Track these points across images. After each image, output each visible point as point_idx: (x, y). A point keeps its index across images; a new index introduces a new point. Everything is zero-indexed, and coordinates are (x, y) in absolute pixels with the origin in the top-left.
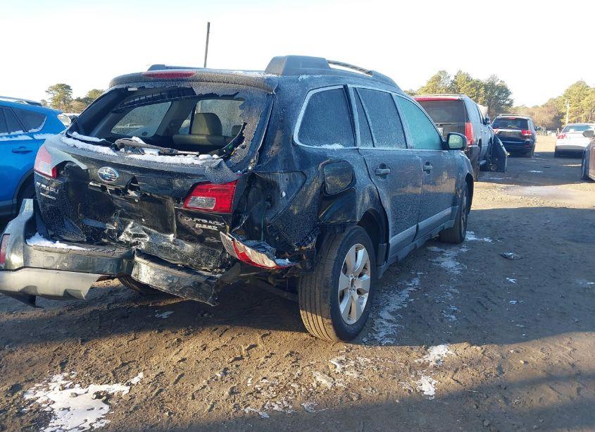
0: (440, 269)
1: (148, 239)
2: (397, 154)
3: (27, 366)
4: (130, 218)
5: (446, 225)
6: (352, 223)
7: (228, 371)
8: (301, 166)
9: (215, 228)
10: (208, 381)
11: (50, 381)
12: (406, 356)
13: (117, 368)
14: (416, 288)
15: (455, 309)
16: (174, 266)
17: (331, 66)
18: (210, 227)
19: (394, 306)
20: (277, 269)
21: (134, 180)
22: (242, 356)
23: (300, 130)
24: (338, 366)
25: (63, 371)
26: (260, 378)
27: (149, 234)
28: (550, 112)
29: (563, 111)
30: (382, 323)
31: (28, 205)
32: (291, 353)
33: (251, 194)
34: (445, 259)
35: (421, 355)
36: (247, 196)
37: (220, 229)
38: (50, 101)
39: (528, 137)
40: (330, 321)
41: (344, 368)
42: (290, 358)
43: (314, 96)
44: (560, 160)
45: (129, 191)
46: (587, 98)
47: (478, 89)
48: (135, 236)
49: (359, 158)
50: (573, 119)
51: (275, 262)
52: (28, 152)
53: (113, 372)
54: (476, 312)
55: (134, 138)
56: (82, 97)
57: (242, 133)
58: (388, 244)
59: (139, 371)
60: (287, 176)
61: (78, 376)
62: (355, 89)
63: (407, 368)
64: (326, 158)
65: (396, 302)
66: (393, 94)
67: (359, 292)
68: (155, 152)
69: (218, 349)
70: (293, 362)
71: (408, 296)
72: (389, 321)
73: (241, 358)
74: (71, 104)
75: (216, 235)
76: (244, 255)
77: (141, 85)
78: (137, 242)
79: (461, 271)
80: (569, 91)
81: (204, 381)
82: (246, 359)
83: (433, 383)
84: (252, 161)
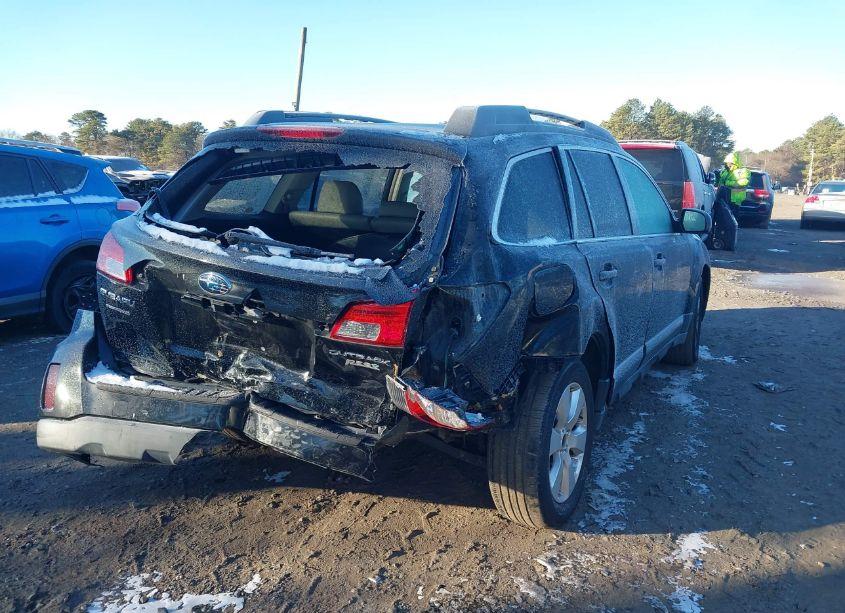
0: (672, 408)
1: (269, 378)
2: (623, 245)
3: (86, 561)
4: (243, 344)
5: (676, 341)
6: (573, 357)
7: (385, 574)
8: (503, 274)
9: (376, 367)
10: (359, 590)
11: (123, 587)
12: (646, 551)
13: (220, 567)
14: (642, 439)
15: (705, 473)
16: (308, 419)
17: (534, 118)
18: (367, 365)
19: (614, 469)
20: (468, 430)
21: (255, 294)
22: (402, 549)
23: (500, 219)
24: (549, 567)
25: (141, 570)
26: (436, 586)
27: (272, 369)
28: (786, 160)
29: (805, 159)
30: (602, 497)
31: (86, 319)
32: (476, 546)
33: (429, 318)
34: (675, 391)
35: (667, 550)
36: (424, 319)
37: (384, 369)
38: (76, 135)
39: (764, 199)
40: (536, 501)
41: (558, 572)
42: (474, 553)
43: (515, 167)
44: (810, 234)
45: (245, 309)
46: (839, 142)
47: (683, 126)
48: (250, 372)
49: (579, 258)
50: (819, 170)
51: (466, 420)
52: (62, 222)
53: (215, 573)
54: (736, 480)
55: (251, 229)
56: (120, 130)
57: (417, 227)
58: (612, 380)
59: (253, 572)
60: (482, 290)
61: (164, 580)
62: (567, 151)
63: (652, 571)
64: (536, 261)
65: (616, 461)
66: (613, 155)
67: (572, 453)
68: (286, 251)
69: (365, 537)
70: (481, 561)
71: (631, 450)
72: (611, 493)
73: (401, 553)
74: (105, 139)
75: (379, 376)
76: (416, 406)
77: (257, 145)
78: (252, 381)
79: (701, 410)
80: (813, 131)
81: (353, 591)
82: (410, 554)
83: (695, 599)
84: (434, 269)
